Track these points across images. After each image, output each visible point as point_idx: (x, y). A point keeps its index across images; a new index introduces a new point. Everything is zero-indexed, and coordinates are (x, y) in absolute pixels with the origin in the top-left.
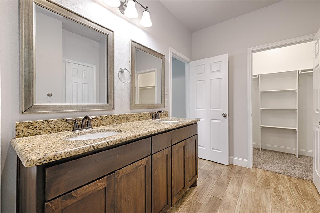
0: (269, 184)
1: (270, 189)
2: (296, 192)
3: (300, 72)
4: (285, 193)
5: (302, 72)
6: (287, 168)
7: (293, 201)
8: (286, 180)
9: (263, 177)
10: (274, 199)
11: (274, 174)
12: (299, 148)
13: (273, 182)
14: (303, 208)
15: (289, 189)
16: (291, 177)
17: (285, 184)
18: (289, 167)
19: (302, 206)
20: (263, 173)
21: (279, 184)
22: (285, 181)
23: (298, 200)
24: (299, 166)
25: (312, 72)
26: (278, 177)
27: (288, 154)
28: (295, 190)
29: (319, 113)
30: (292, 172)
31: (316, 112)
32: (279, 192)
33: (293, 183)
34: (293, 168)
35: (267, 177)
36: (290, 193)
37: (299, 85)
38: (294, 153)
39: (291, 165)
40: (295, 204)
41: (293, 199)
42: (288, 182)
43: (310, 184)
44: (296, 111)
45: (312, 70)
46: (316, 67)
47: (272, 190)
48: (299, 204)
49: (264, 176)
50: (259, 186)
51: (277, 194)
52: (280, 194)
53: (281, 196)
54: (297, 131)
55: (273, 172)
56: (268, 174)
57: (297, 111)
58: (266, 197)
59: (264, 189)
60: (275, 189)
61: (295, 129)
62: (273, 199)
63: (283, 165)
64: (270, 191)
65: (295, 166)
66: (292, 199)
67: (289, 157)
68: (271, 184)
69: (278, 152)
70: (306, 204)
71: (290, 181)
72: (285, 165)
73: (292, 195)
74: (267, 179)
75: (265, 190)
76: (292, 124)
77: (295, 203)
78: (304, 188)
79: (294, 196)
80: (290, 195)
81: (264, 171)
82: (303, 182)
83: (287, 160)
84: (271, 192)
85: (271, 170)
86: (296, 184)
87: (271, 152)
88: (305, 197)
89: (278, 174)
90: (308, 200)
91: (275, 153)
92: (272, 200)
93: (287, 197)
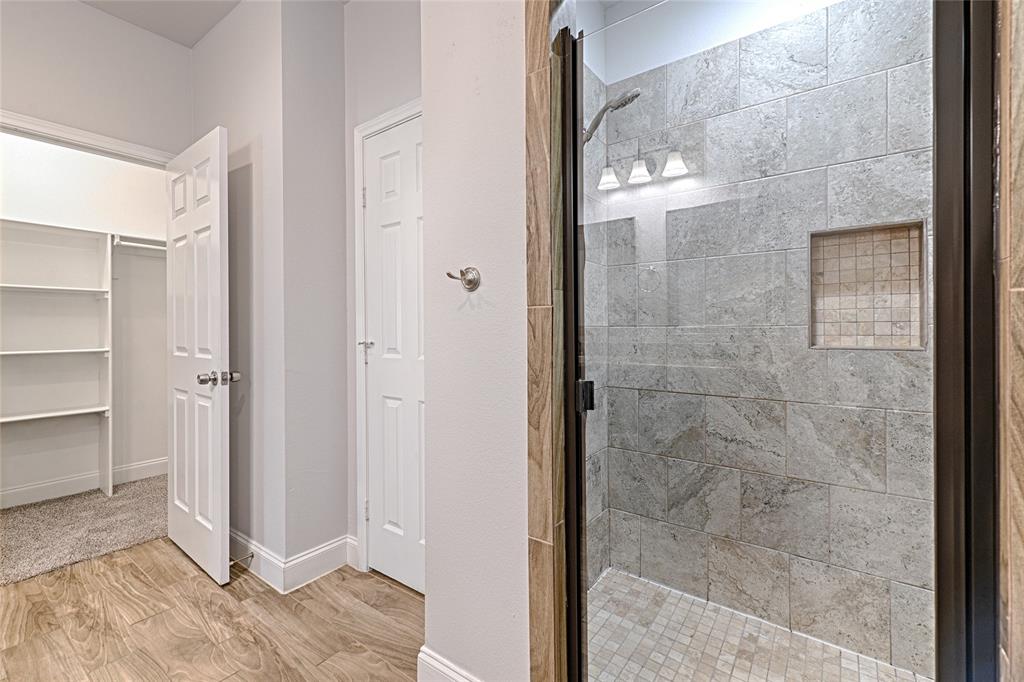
0: (54, 614)
1: (59, 627)
2: (137, 584)
3: (117, 240)
4: (111, 605)
5: (123, 243)
6: (93, 537)
7: (140, 611)
8: (102, 570)
9: (18, 609)
10: (84, 644)
11: (57, 574)
12: (114, 464)
13: (63, 601)
14: (166, 607)
15: (117, 588)
16: (110, 555)
17: (104, 583)
18: (97, 530)
19: (163, 605)
20: (12, 595)
21: (85, 594)
22: (97, 575)
23: (148, 601)
24: (121, 517)
25: (165, 251)
26: (73, 576)
27: (79, 495)
28: (133, 580)
29: (186, 355)
30: (111, 540)
31: (177, 354)
32: (92, 615)
33: (123, 568)
34: (108, 529)
35: (37, 599)
36: (124, 596)
37: (113, 279)
38: (96, 487)
39: (101, 523)
40: (146, 613)
41: (137, 604)
42: (109, 573)
43: (161, 543)
44: (106, 355)
45: (164, 244)
46: (177, 240)
47: (70, 625)
48: (155, 606)
49: (23, 603)
50: (16, 643)
51: (89, 622)
52: (98, 617)
53: (102, 622)
54: (109, 414)
55: (52, 571)
56: (33, 588)
57: (110, 355)
58: (59, 658)
59: (39, 643)
60: (78, 615)
61: (104, 412)
62: (82, 648)
63: (77, 535)
64: (64, 631)
65: (113, 519)
66: (135, 606)
67: (86, 503)
68: (57, 610)
69: (43, 503)
70: (170, 596)
71: (113, 566)
72: (81, 533)
73: (130, 600)
74: (37, 606)
75: (44, 641)
76: (90, 396)
77: (144, 611)
78: (154, 563)
79: (138, 597)
80: (126, 600)
81: (17, 587)
82: (146, 550)
83: (84, 514)
84: (69, 633)
85: (42, 568)
86: (131, 565)
87: (16, 514)
88: (162, 581)
89: (69, 568)
90: (169, 583)
91: (33, 510)
92: (79, 651)
93: (121, 611)
